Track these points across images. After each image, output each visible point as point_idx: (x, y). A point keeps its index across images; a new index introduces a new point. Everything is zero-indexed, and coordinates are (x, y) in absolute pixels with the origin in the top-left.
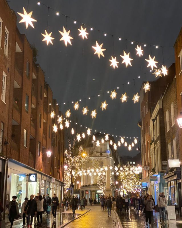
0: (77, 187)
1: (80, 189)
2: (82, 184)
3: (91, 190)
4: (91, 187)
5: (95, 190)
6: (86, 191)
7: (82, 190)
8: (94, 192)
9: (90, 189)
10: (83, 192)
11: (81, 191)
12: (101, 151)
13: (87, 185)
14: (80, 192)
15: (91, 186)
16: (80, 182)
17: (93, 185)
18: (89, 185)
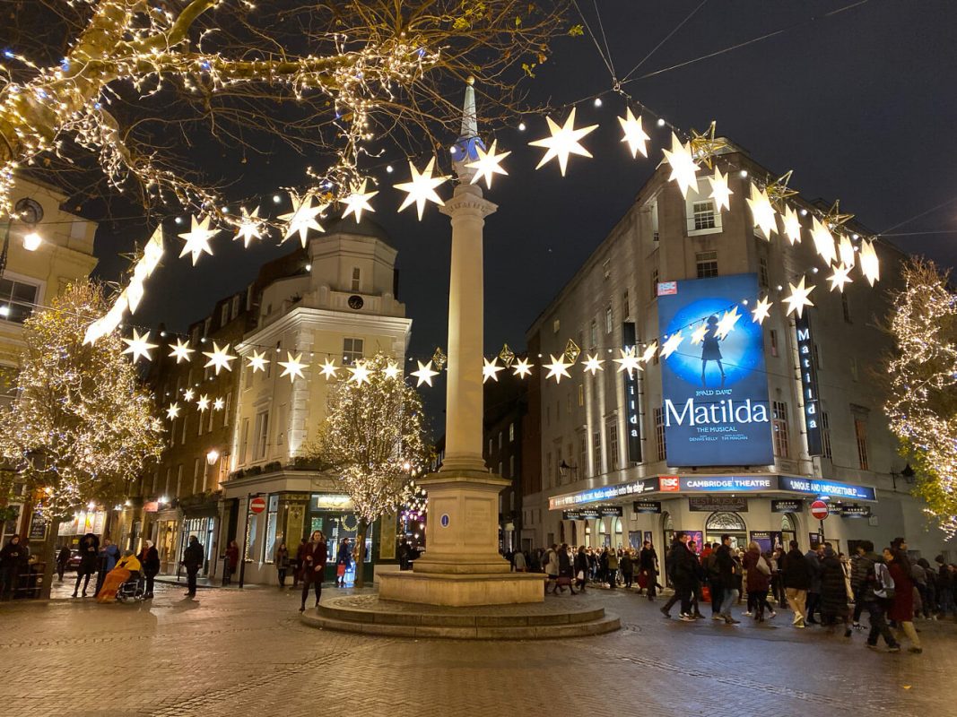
0: (209, 482)
1: (220, 492)
2: (233, 465)
3: (281, 493)
4: (283, 477)
5: (306, 493)
6: (250, 497)
7: (232, 494)
8: (300, 502)
9: (277, 486)
10: (234, 505)
11: (226, 501)
12: (356, 285)
13: (263, 465)
14: (220, 505)
15: (286, 468)
16: (226, 453)
17: (301, 464)
18: (275, 467)
